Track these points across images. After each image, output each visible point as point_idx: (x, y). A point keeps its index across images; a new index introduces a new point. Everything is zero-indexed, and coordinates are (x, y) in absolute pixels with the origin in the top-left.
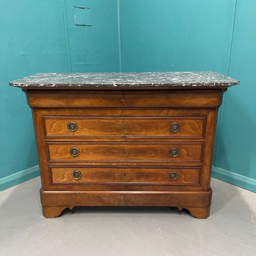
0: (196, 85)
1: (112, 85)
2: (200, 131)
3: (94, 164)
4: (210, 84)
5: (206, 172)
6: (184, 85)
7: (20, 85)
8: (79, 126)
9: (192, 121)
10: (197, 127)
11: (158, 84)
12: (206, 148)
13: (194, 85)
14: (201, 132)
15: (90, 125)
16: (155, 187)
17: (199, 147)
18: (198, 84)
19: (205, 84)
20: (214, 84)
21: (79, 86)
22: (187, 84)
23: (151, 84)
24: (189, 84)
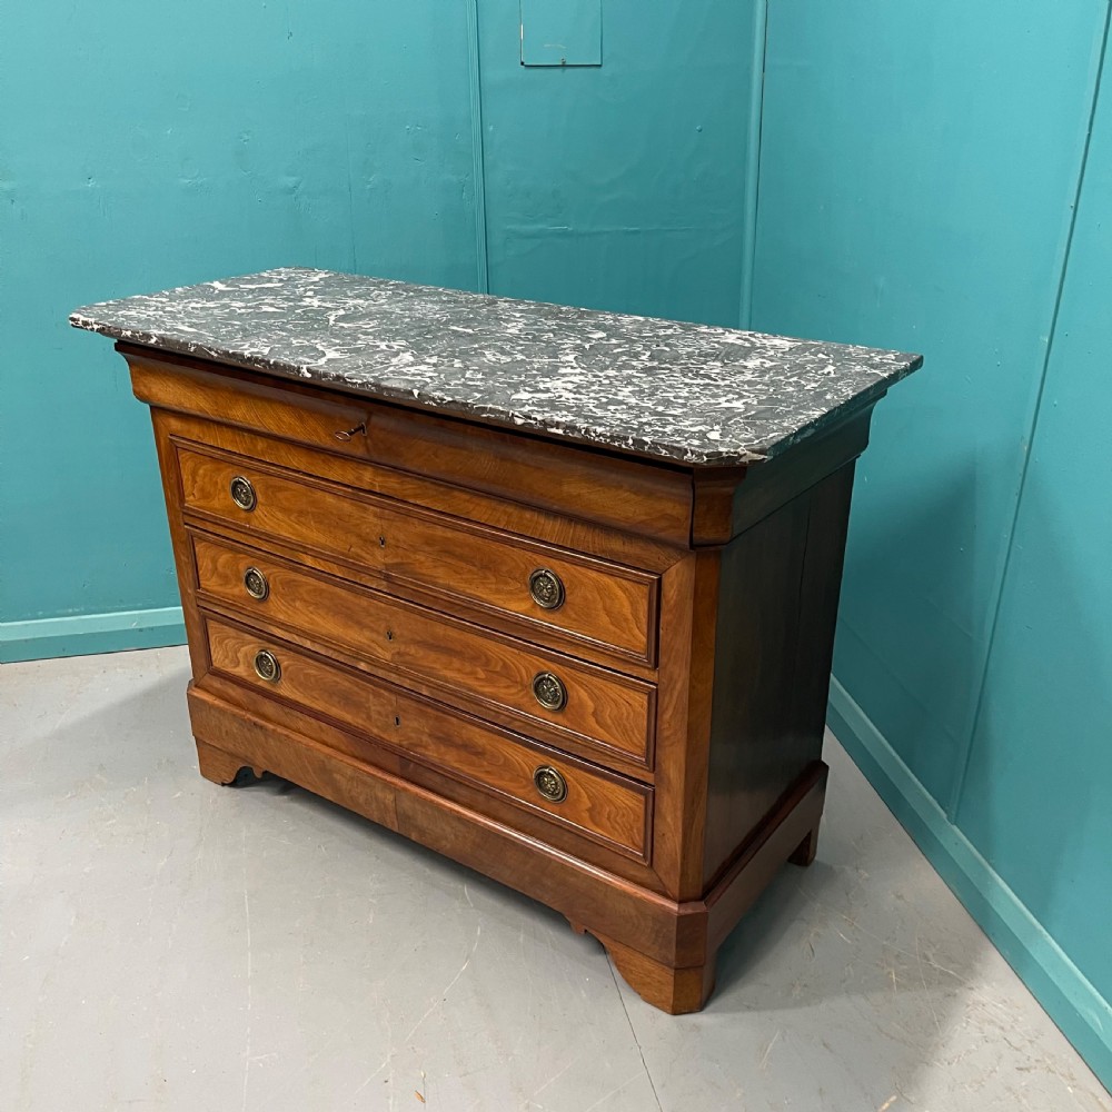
0: (560, 432)
1: (299, 369)
2: (636, 632)
3: (308, 644)
4: (612, 438)
5: (669, 819)
6: (519, 421)
9: (606, 579)
10: (627, 610)
11: (433, 399)
12: (667, 716)
13: (554, 430)
14: (644, 639)
16: (495, 804)
17: (639, 701)
18: (567, 427)
19: (595, 432)
20: (630, 442)
21: (213, 353)
22: (530, 418)
23: (411, 393)
24: (535, 419)
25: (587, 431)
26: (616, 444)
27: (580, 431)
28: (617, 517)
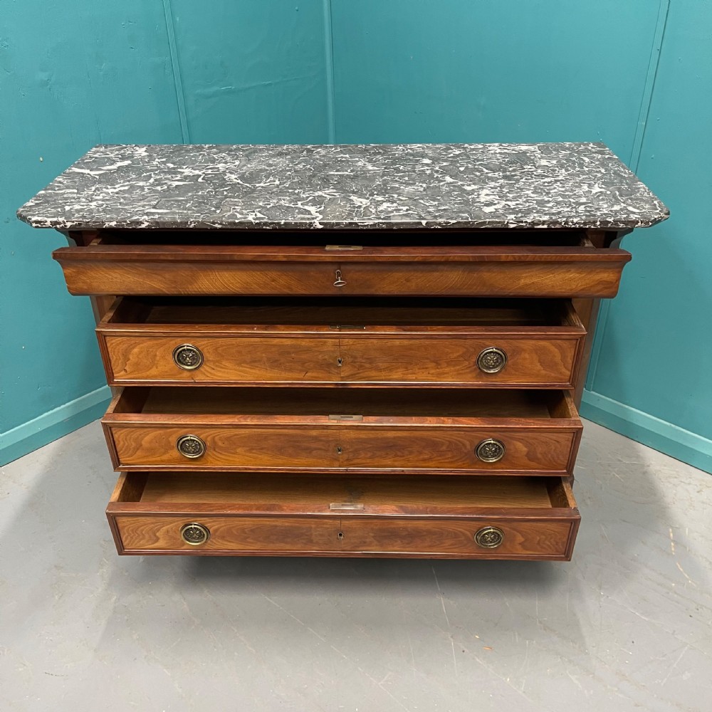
0: (545, 226)
1: (311, 224)
4: (585, 224)
6: (512, 226)
7: (48, 224)
8: (206, 355)
9: (543, 343)
10: (559, 358)
11: (439, 224)
13: (541, 227)
15: (240, 352)
18: (551, 223)
19: (572, 222)
20: (598, 223)
21: (217, 226)
22: (522, 222)
23: (421, 223)
24: (526, 222)
25: (566, 223)
26: (587, 227)
27: (561, 223)
28: (563, 290)
